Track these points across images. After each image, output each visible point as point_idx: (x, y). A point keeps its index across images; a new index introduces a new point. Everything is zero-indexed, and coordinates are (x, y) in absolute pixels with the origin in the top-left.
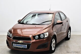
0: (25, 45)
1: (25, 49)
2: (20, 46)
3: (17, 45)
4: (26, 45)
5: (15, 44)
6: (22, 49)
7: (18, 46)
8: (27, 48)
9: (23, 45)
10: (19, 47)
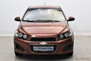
0: (50, 47)
1: (50, 52)
2: (44, 48)
3: (40, 48)
4: (53, 47)
5: (37, 47)
6: (47, 52)
7: (40, 50)
8: (53, 50)
9: (47, 47)
10: (43, 50)
